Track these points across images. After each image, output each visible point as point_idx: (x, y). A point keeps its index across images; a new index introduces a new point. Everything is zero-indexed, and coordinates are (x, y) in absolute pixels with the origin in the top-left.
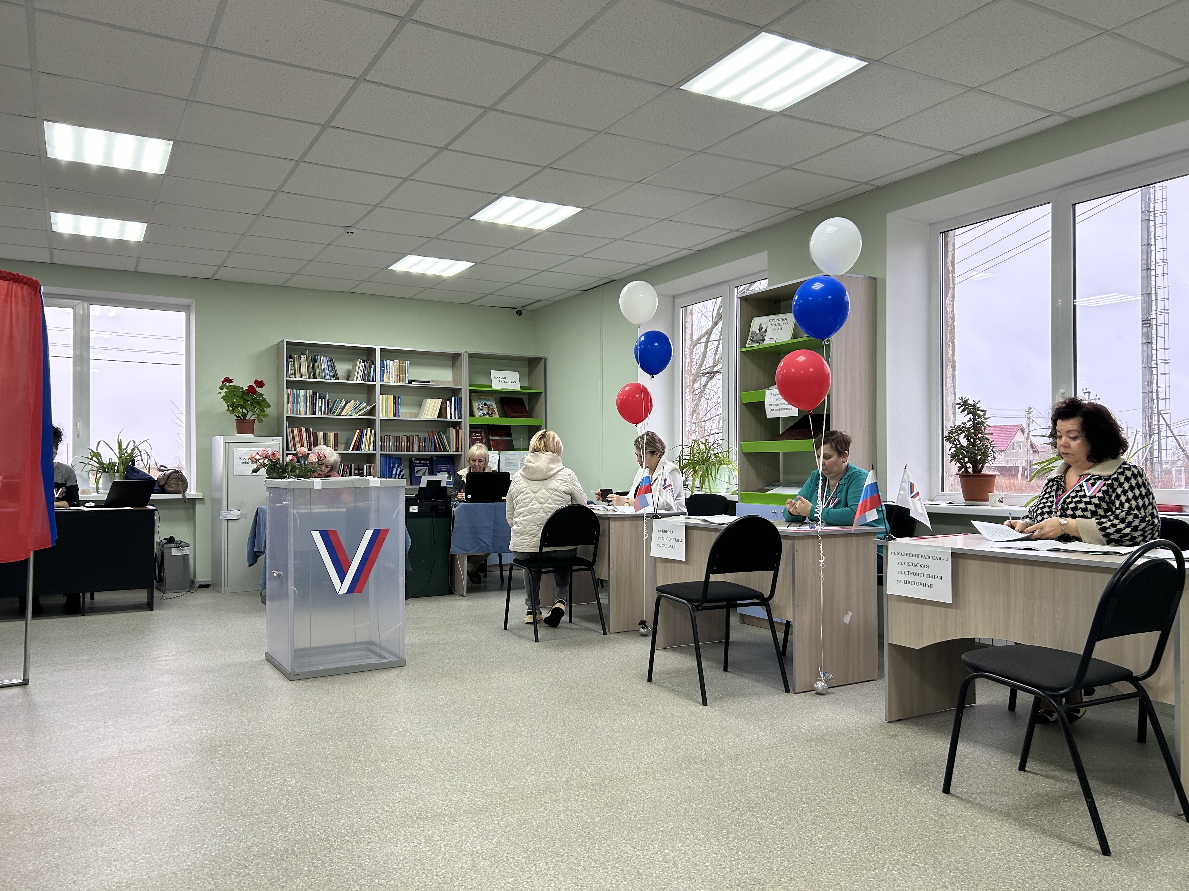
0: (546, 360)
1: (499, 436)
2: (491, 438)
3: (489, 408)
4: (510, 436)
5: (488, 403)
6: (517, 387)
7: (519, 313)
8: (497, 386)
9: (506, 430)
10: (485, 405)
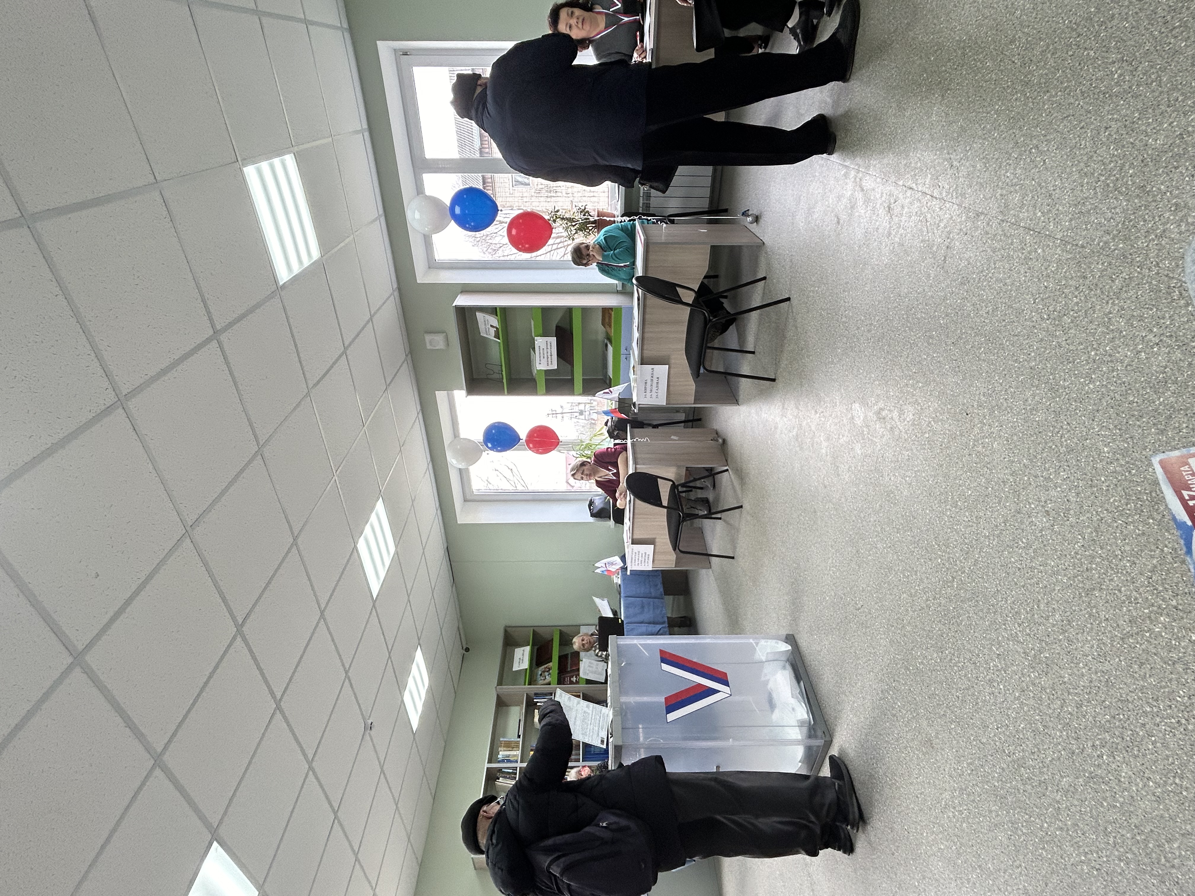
0: (506, 626)
1: (567, 663)
2: (569, 670)
3: (544, 672)
4: (567, 655)
5: (540, 673)
6: (528, 649)
7: (467, 650)
8: (525, 665)
9: (562, 659)
10: (541, 675)
